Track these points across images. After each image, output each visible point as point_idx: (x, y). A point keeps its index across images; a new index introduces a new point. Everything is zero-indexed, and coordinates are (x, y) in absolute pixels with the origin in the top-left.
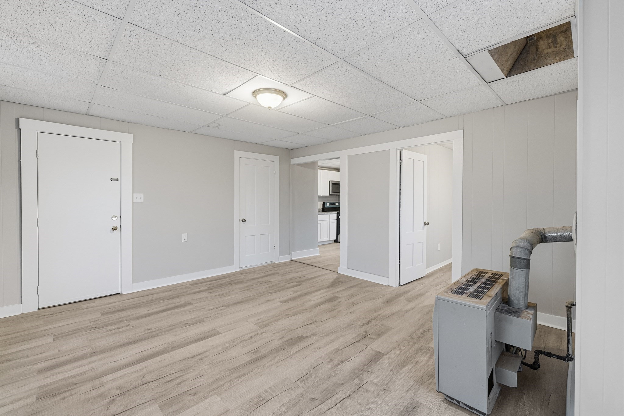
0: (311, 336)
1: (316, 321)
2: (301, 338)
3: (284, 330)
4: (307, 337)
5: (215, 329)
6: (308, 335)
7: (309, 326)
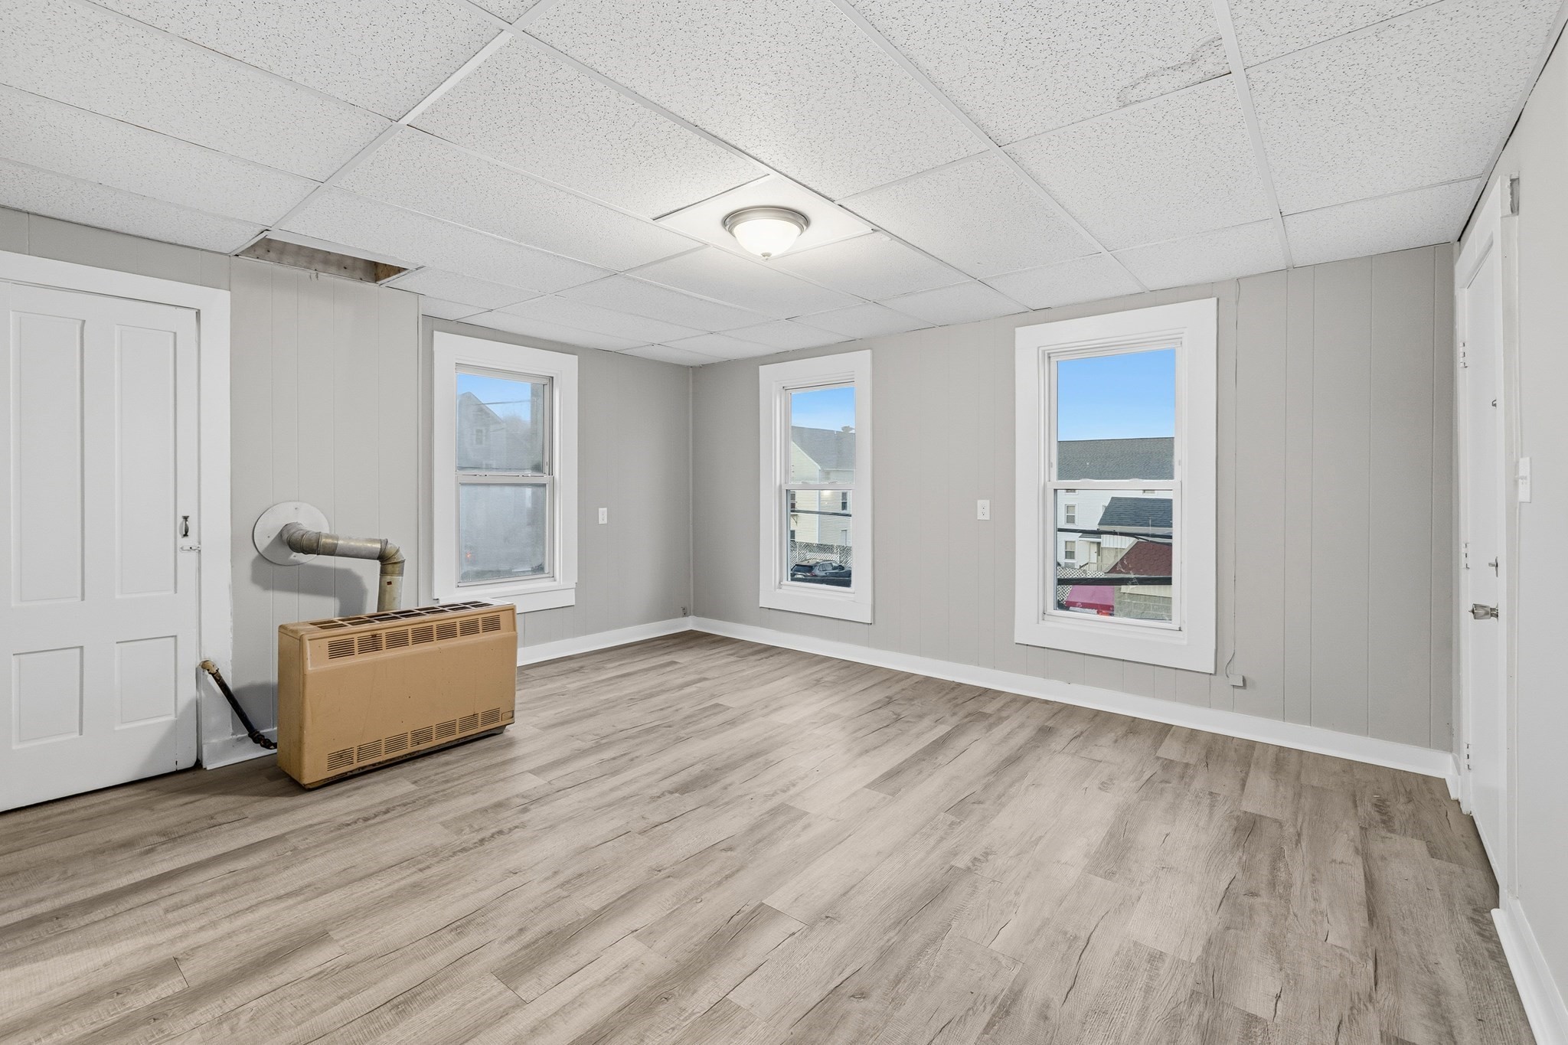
0: (663, 794)
1: (643, 832)
2: (684, 789)
3: (727, 804)
4: (671, 793)
5: (893, 794)
6: (668, 797)
7: (663, 818)
